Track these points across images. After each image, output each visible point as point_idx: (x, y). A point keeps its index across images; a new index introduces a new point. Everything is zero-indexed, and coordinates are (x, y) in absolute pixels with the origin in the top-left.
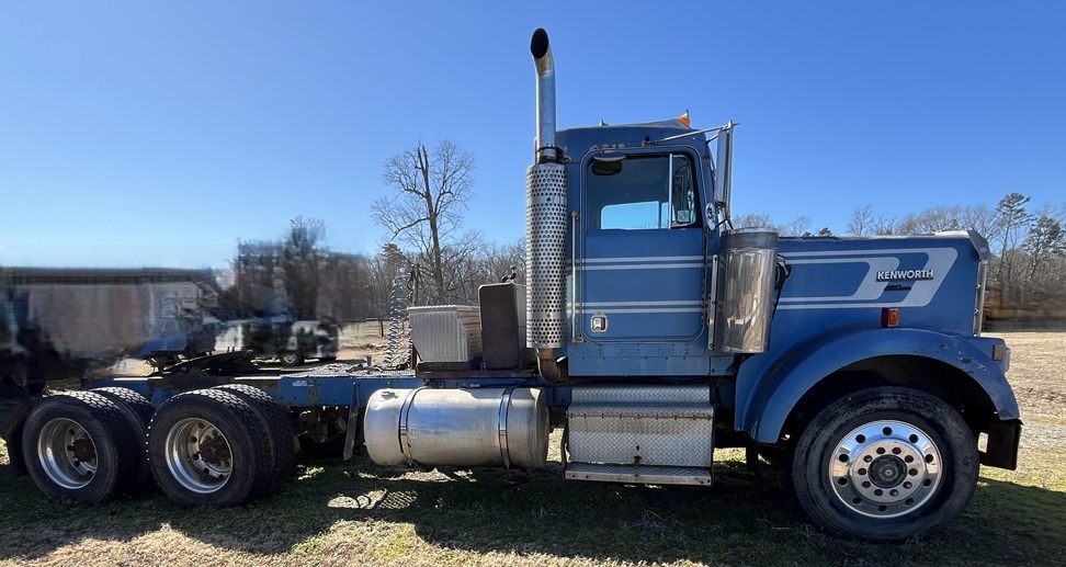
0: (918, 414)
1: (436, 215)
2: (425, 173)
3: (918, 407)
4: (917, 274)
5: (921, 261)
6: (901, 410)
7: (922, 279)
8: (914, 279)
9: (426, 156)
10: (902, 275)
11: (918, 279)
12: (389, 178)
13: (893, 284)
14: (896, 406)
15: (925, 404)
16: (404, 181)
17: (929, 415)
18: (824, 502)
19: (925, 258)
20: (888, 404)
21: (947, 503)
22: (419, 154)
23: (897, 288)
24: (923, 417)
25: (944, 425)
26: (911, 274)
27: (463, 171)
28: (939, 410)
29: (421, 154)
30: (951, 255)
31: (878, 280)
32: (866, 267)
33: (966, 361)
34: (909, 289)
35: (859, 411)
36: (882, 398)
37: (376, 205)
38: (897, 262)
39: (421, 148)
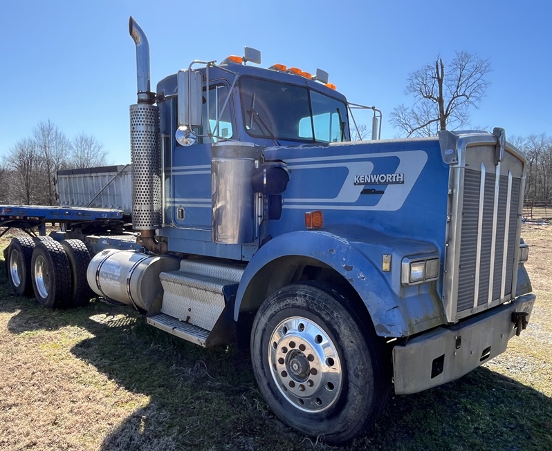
0: (319, 316)
1: (447, 115)
2: (440, 81)
3: (319, 308)
4: (388, 177)
5: (393, 164)
6: (308, 309)
7: (393, 183)
8: (386, 183)
9: (442, 67)
10: (376, 179)
11: (389, 183)
12: (411, 88)
13: (368, 187)
14: (305, 305)
15: (325, 306)
16: (424, 90)
17: (328, 319)
18: (265, 382)
19: (396, 161)
20: (300, 301)
21: (343, 412)
22: (437, 66)
23: (372, 191)
24: (323, 319)
25: (338, 330)
26: (382, 178)
27: (478, 75)
28: (335, 314)
29: (439, 66)
30: (422, 157)
31: (355, 184)
32: (345, 172)
33: (348, 268)
34: (383, 192)
35: (282, 304)
36: (296, 295)
37: (396, 112)
38: (371, 166)
39: (439, 61)
